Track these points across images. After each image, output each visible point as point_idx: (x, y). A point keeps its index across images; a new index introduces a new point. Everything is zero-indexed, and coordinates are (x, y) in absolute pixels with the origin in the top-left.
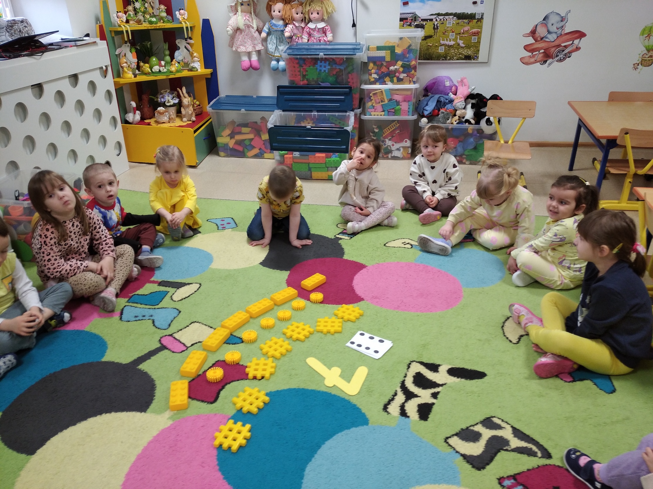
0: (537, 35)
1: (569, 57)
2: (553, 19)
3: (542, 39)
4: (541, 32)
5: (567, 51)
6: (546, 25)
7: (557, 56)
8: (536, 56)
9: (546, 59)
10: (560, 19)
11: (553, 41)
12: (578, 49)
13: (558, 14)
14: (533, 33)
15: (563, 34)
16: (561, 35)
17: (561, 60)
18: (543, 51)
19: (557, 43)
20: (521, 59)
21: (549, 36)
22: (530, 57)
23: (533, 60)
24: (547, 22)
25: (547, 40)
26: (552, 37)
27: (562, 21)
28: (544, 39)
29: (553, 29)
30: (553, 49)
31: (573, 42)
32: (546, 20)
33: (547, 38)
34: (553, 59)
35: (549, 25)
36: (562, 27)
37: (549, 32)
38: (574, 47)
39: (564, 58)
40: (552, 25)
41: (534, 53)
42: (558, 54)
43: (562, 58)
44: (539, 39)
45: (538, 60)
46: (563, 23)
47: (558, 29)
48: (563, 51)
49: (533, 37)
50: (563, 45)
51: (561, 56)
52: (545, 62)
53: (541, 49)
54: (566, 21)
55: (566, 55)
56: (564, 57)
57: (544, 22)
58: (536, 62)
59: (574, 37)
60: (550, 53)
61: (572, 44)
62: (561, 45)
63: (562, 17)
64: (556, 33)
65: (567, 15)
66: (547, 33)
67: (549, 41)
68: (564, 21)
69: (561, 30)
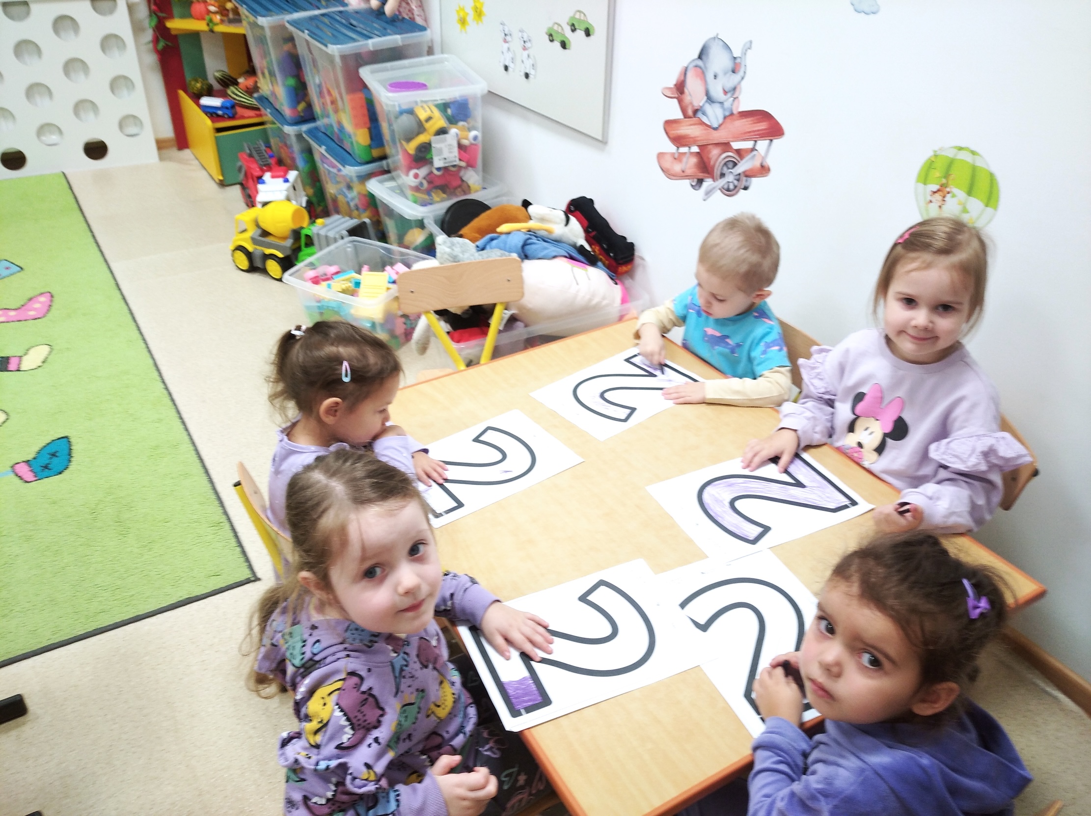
0: (687, 98)
1: (746, 188)
2: (718, 61)
4: (695, 93)
5: (742, 167)
6: (702, 73)
7: (723, 175)
8: (684, 159)
9: (701, 175)
10: (729, 64)
11: (715, 129)
12: (764, 170)
13: (727, 47)
14: (680, 88)
15: (735, 112)
16: (732, 114)
17: (728, 190)
18: (695, 149)
19: (722, 135)
20: (660, 156)
21: (708, 108)
22: (673, 154)
23: (677, 168)
24: (705, 64)
25: (705, 119)
26: (714, 115)
27: (734, 72)
28: (700, 115)
29: (716, 90)
30: (715, 152)
31: (755, 145)
32: (704, 57)
33: (704, 114)
34: (714, 181)
35: (710, 76)
36: (734, 89)
37: (710, 99)
38: (757, 163)
39: (735, 187)
40: (715, 77)
41: (682, 150)
42: (725, 170)
43: (731, 187)
44: (690, 112)
45: (689, 172)
46: (736, 78)
47: (725, 93)
48: (735, 164)
49: (680, 101)
51: (730, 178)
52: (700, 182)
53: (694, 141)
54: (741, 73)
55: (739, 177)
56: (736, 182)
57: (700, 63)
58: (683, 176)
59: (758, 130)
60: (709, 159)
61: (753, 149)
62: (732, 144)
63: (735, 58)
64: (721, 103)
65: (745, 54)
66: (705, 98)
67: (709, 123)
68: (739, 71)
69: (732, 99)
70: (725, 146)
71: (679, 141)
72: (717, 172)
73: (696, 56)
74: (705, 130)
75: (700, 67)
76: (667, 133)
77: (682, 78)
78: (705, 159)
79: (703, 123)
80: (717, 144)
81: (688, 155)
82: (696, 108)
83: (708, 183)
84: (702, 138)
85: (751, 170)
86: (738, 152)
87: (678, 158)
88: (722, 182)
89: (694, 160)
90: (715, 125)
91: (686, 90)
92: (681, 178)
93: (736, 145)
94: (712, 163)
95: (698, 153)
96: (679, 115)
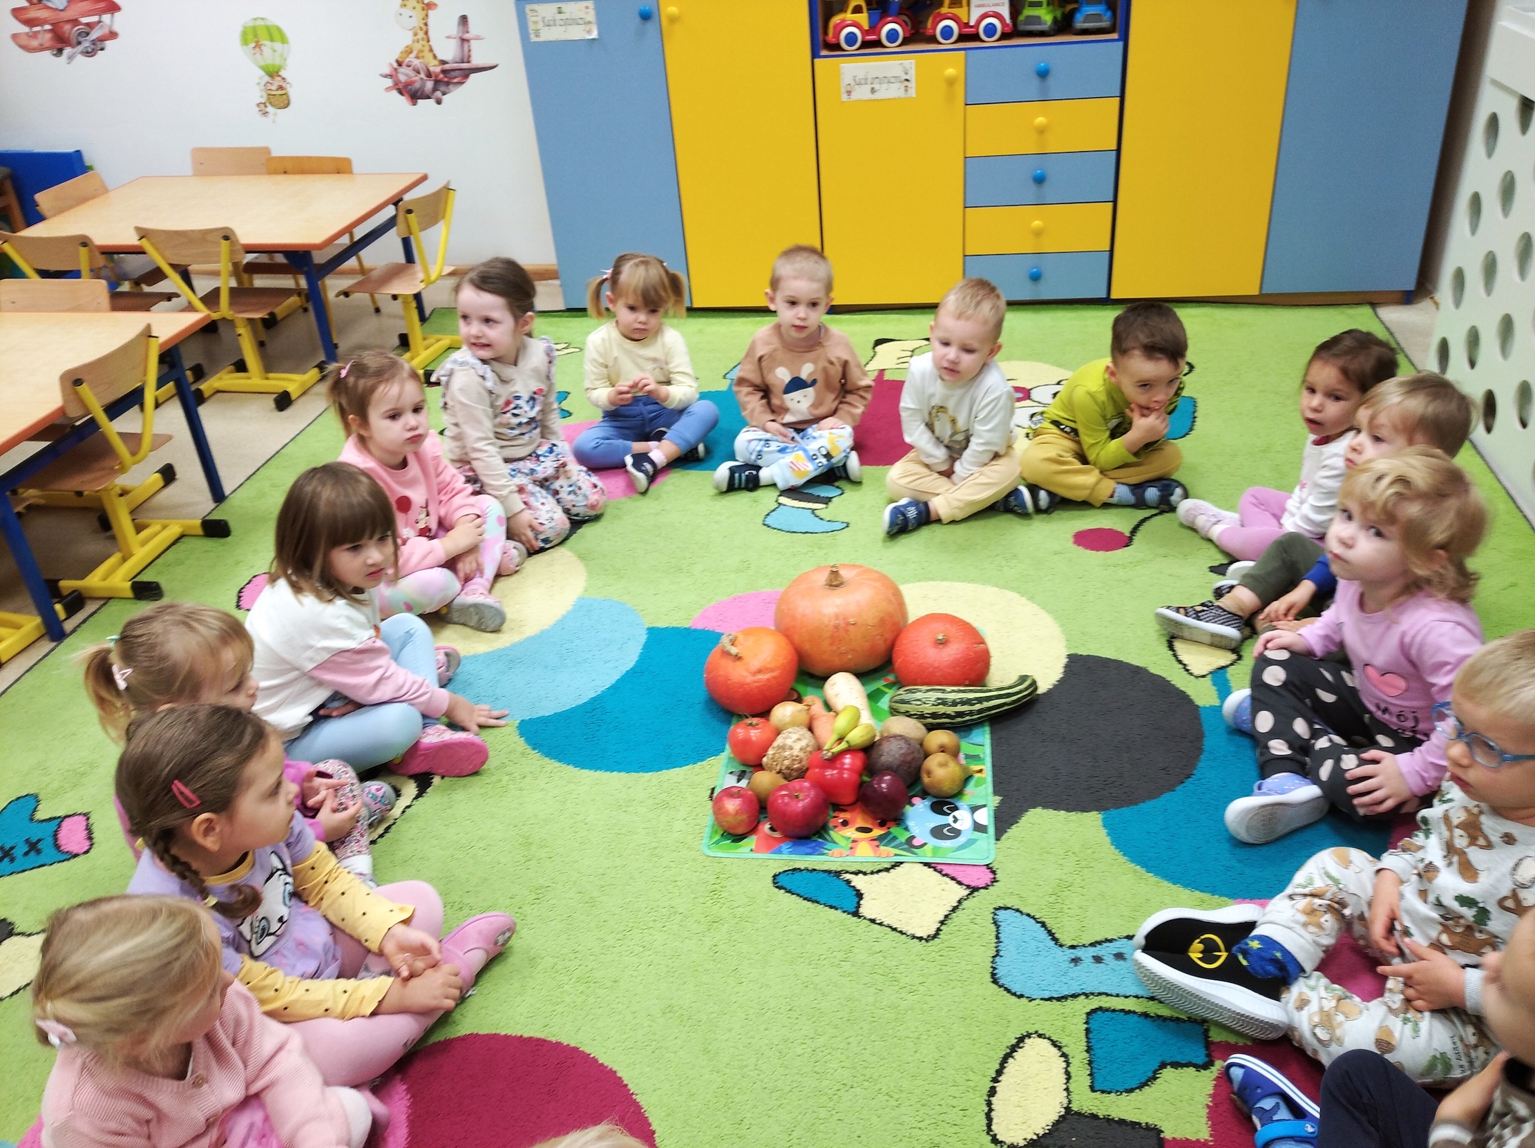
5: (93, 36)
7: (79, 43)
9: (59, 46)
17: (87, 53)
18: (48, 27)
19: (69, 15)
22: (27, 33)
23: (35, 43)
30: (67, 27)
31: (100, 19)
34: (73, 48)
38: (106, 31)
41: (34, 29)
42: (80, 38)
45: (48, 44)
48: (88, 34)
50: (83, 20)
51: (86, 44)
52: (58, 52)
53: (45, 21)
55: (94, 43)
56: (92, 47)
58: (41, 48)
61: (99, 22)
62: (80, 19)
67: (55, 7)
70: (75, 22)
71: (30, 23)
72: (74, 41)
74: (53, 12)
78: (62, 34)
80: (68, 22)
81: (42, 32)
83: (69, 51)
84: (52, 19)
85: (103, 36)
86: (88, 25)
87: (34, 35)
88: (80, 48)
89: (49, 35)
90: (61, 8)
92: (41, 50)
93: (85, 20)
95: (52, 30)
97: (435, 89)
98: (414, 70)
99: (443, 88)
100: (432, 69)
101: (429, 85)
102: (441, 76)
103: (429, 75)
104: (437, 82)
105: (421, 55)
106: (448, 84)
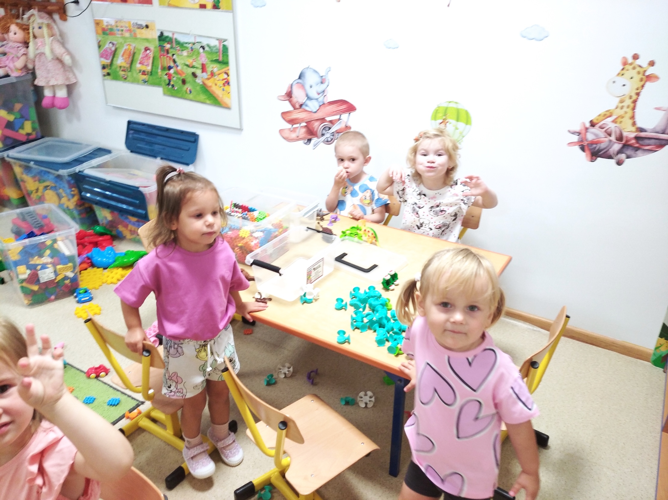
0: (294, 99)
2: (311, 79)
3: (301, 106)
4: (299, 96)
5: (334, 129)
6: (303, 86)
7: (323, 135)
8: (298, 130)
9: (309, 137)
10: (319, 80)
11: (315, 112)
13: (316, 72)
14: (289, 95)
15: (326, 102)
16: (324, 104)
17: (327, 141)
18: (304, 124)
19: (319, 115)
20: (281, 131)
21: (309, 103)
22: (290, 129)
23: (294, 135)
24: (304, 82)
25: (307, 108)
26: (313, 106)
27: (322, 83)
29: (313, 93)
30: (316, 124)
31: (340, 117)
32: (302, 78)
33: (307, 106)
34: (318, 138)
35: (307, 87)
36: (324, 91)
37: (309, 98)
38: (343, 125)
39: (332, 139)
40: (311, 87)
41: (295, 126)
42: (324, 132)
43: (329, 139)
44: (297, 106)
45: (301, 137)
46: (323, 87)
47: (319, 94)
48: (330, 128)
49: (290, 102)
50: (328, 119)
51: (328, 135)
52: (309, 140)
53: (302, 120)
55: (333, 134)
56: (332, 137)
57: (300, 81)
58: (298, 139)
59: (342, 109)
60: (314, 128)
61: (339, 119)
62: (326, 118)
63: (322, 76)
64: (317, 99)
65: (327, 74)
66: (306, 98)
67: (310, 110)
68: (325, 83)
69: (323, 96)
71: (292, 122)
72: (319, 133)
73: (298, 78)
74: (309, 114)
75: (300, 83)
76: (284, 119)
77: (290, 90)
78: (311, 128)
79: (306, 111)
80: (317, 120)
81: (299, 128)
82: (301, 104)
83: (314, 140)
84: (306, 118)
85: (340, 129)
86: (331, 122)
87: (294, 130)
88: (323, 138)
89: (304, 130)
90: (315, 111)
91: (293, 96)
92: (296, 140)
94: (315, 130)
95: (306, 126)
96: (291, 108)
97: (620, 152)
98: (606, 131)
99: (629, 152)
100: (625, 134)
101: (617, 147)
102: (633, 141)
103: (620, 138)
104: (626, 146)
105: (619, 120)
106: (637, 149)
